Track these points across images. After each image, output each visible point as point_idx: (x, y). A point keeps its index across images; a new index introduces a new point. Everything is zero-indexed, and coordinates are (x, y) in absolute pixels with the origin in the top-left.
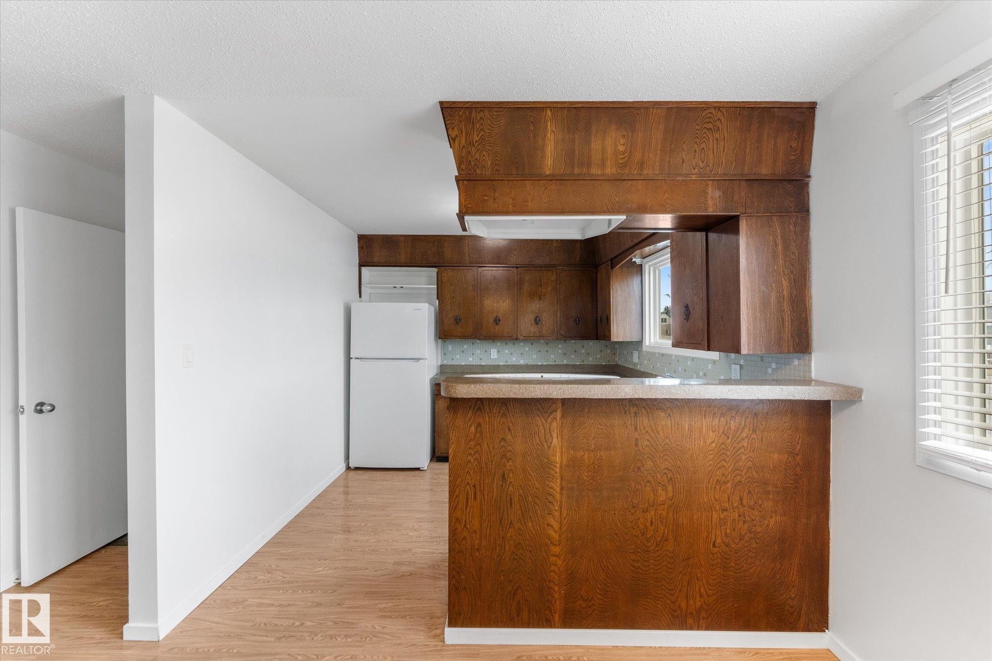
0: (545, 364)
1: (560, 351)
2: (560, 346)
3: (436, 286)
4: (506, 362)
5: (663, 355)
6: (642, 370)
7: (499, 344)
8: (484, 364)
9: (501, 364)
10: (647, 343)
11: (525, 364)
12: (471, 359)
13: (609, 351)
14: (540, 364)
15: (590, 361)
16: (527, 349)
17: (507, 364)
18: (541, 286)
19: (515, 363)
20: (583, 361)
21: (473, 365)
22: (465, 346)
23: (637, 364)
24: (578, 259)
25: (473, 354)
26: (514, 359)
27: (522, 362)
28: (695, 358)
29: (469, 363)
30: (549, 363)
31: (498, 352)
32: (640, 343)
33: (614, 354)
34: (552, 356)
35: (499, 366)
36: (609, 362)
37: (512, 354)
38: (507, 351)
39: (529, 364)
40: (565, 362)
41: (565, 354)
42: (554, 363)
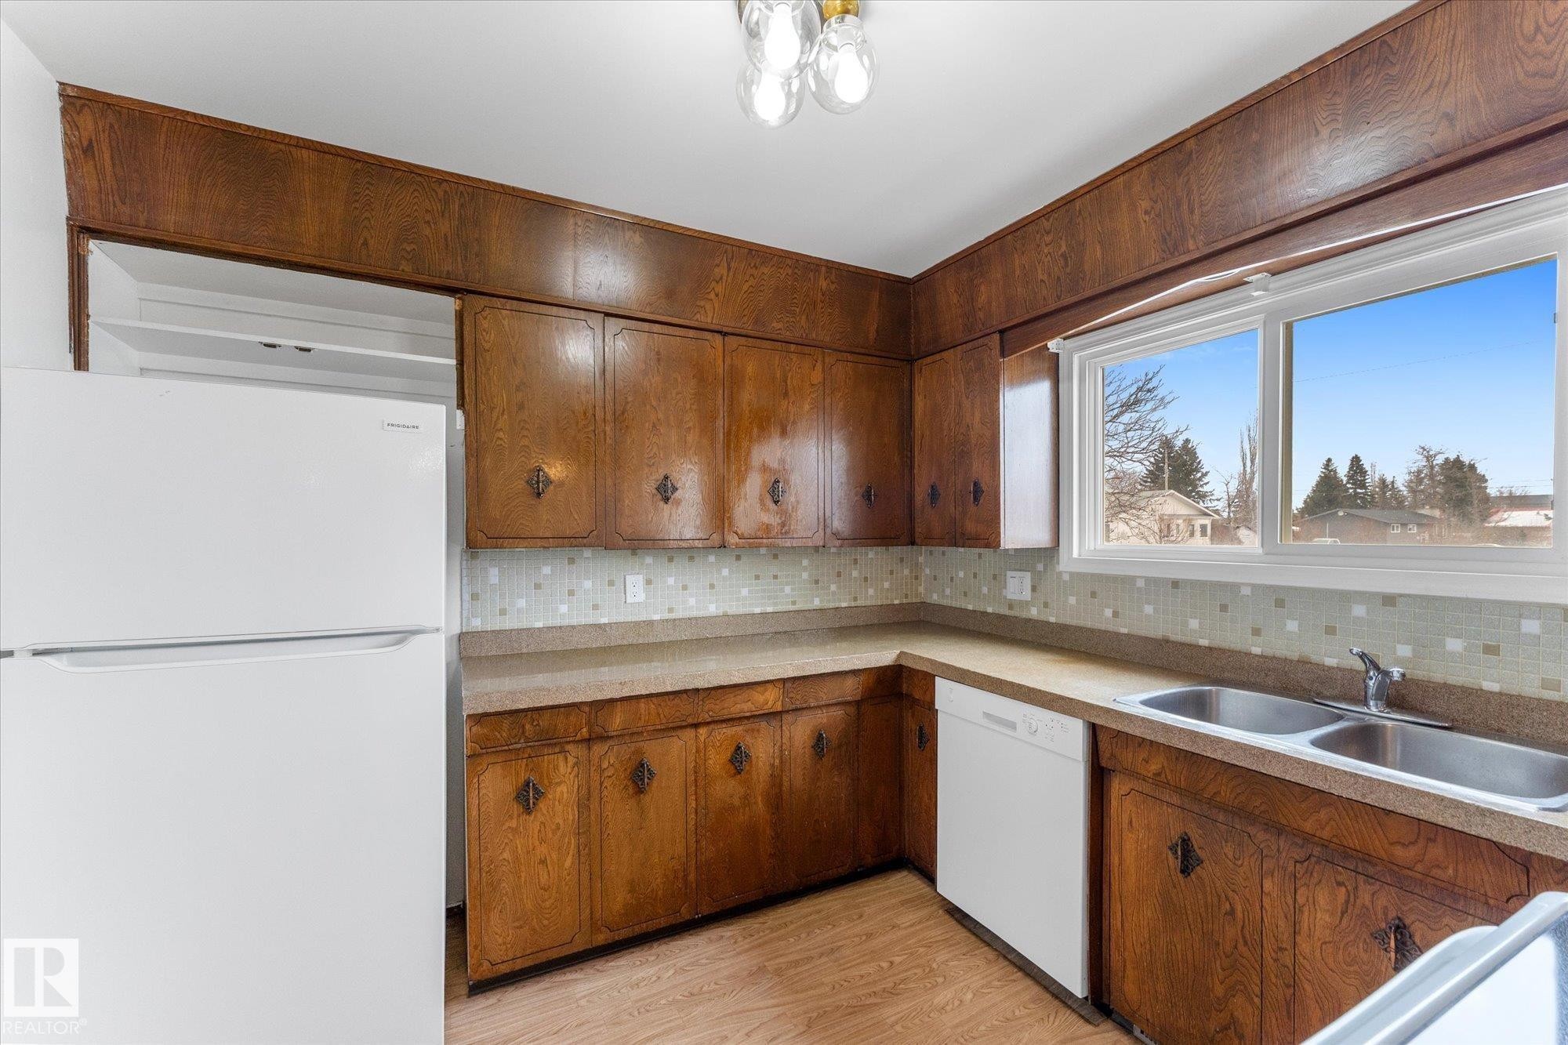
0: (770, 609)
1: (805, 575)
2: (805, 562)
3: (454, 362)
4: (671, 610)
7: (649, 560)
8: (604, 620)
9: (656, 617)
10: (1075, 554)
11: (720, 612)
12: (564, 609)
13: (905, 572)
14: (757, 610)
16: (725, 572)
17: (673, 616)
18: (786, 394)
19: (694, 614)
20: (855, 599)
21: (573, 627)
22: (547, 570)
25: (571, 593)
26: (692, 601)
27: (712, 610)
29: (558, 622)
30: (780, 608)
31: (649, 582)
32: (1050, 553)
33: (916, 578)
34: (788, 589)
35: (651, 623)
36: (906, 596)
37: (685, 588)
38: (671, 581)
39: (731, 612)
40: (817, 603)
41: (817, 582)
42: (791, 608)
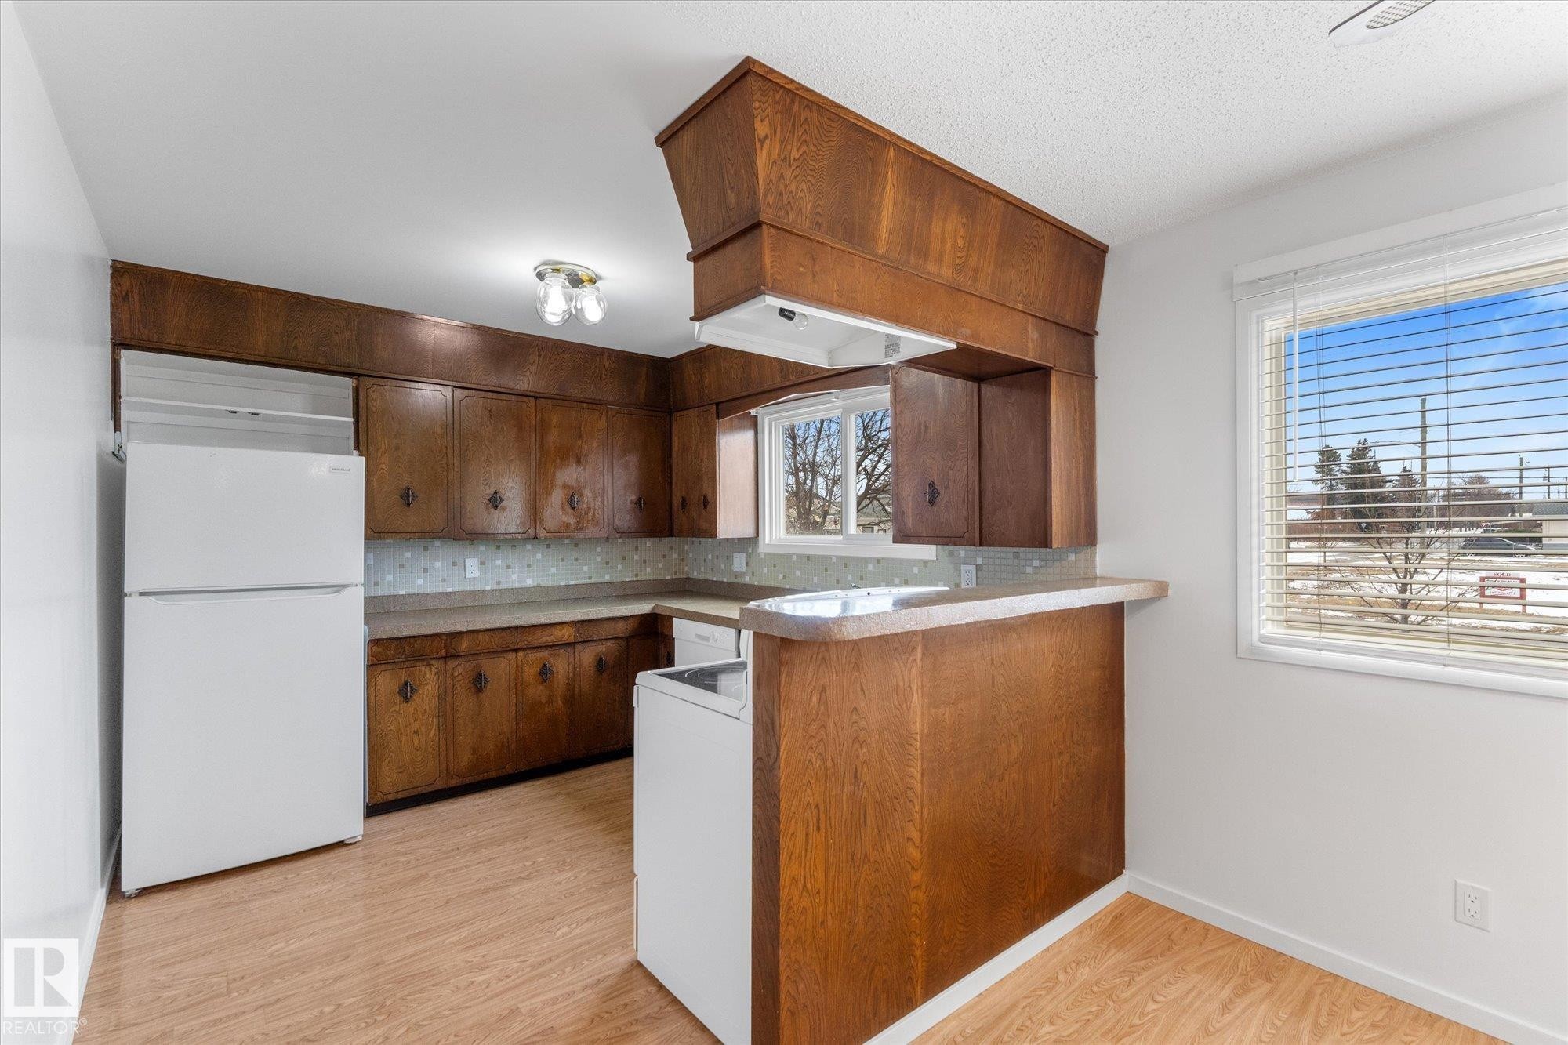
0: (572, 583)
1: (598, 559)
2: (598, 549)
3: (352, 420)
4: (498, 583)
5: (808, 557)
6: (756, 583)
7: (482, 548)
8: (450, 590)
9: (488, 588)
10: (767, 542)
11: (535, 584)
12: (420, 581)
13: (675, 556)
14: (563, 583)
15: (648, 574)
16: (539, 556)
17: (500, 587)
18: (580, 437)
19: (516, 585)
20: (637, 575)
21: (428, 594)
22: (408, 555)
23: (743, 574)
24: (642, 396)
25: (426, 571)
26: (514, 577)
27: (529, 582)
28: (883, 559)
29: (416, 591)
30: (578, 582)
31: (482, 563)
32: (754, 540)
33: (683, 560)
34: (585, 568)
35: (484, 592)
36: (676, 574)
37: (509, 567)
38: (499, 562)
39: (543, 584)
40: (607, 578)
41: (607, 563)
42: (588, 581)
